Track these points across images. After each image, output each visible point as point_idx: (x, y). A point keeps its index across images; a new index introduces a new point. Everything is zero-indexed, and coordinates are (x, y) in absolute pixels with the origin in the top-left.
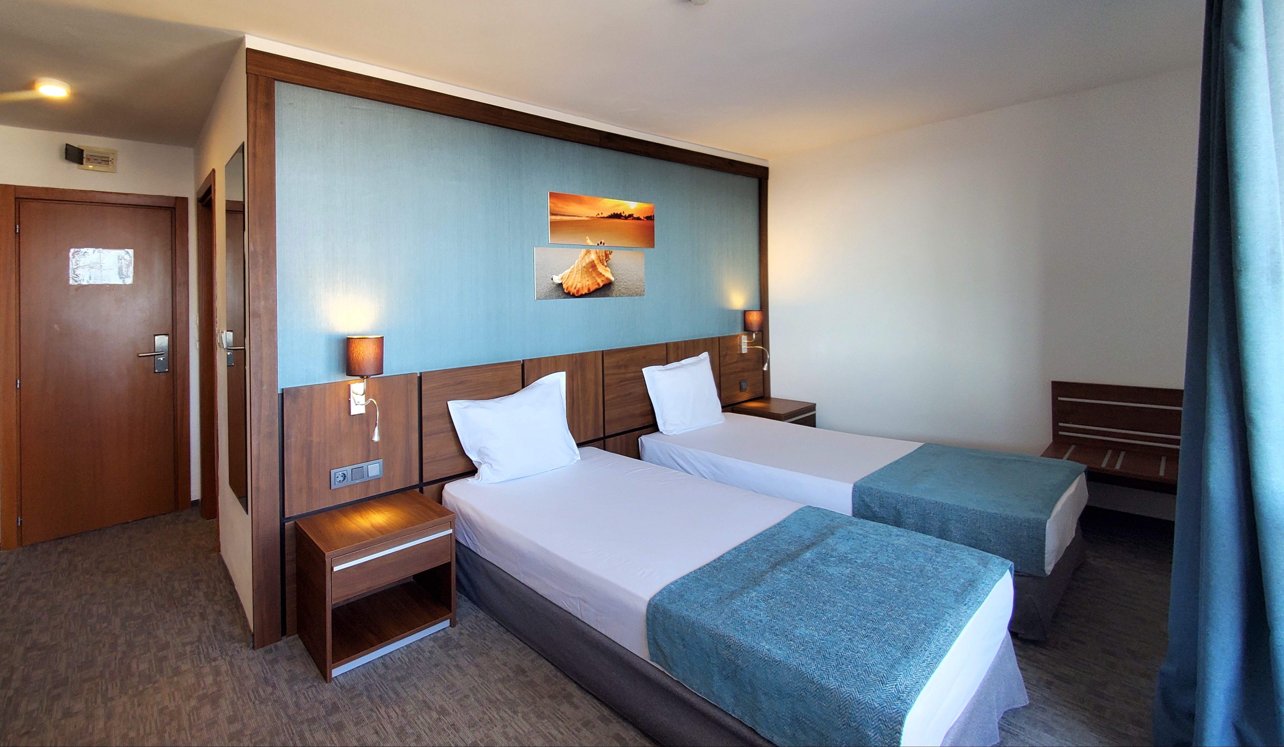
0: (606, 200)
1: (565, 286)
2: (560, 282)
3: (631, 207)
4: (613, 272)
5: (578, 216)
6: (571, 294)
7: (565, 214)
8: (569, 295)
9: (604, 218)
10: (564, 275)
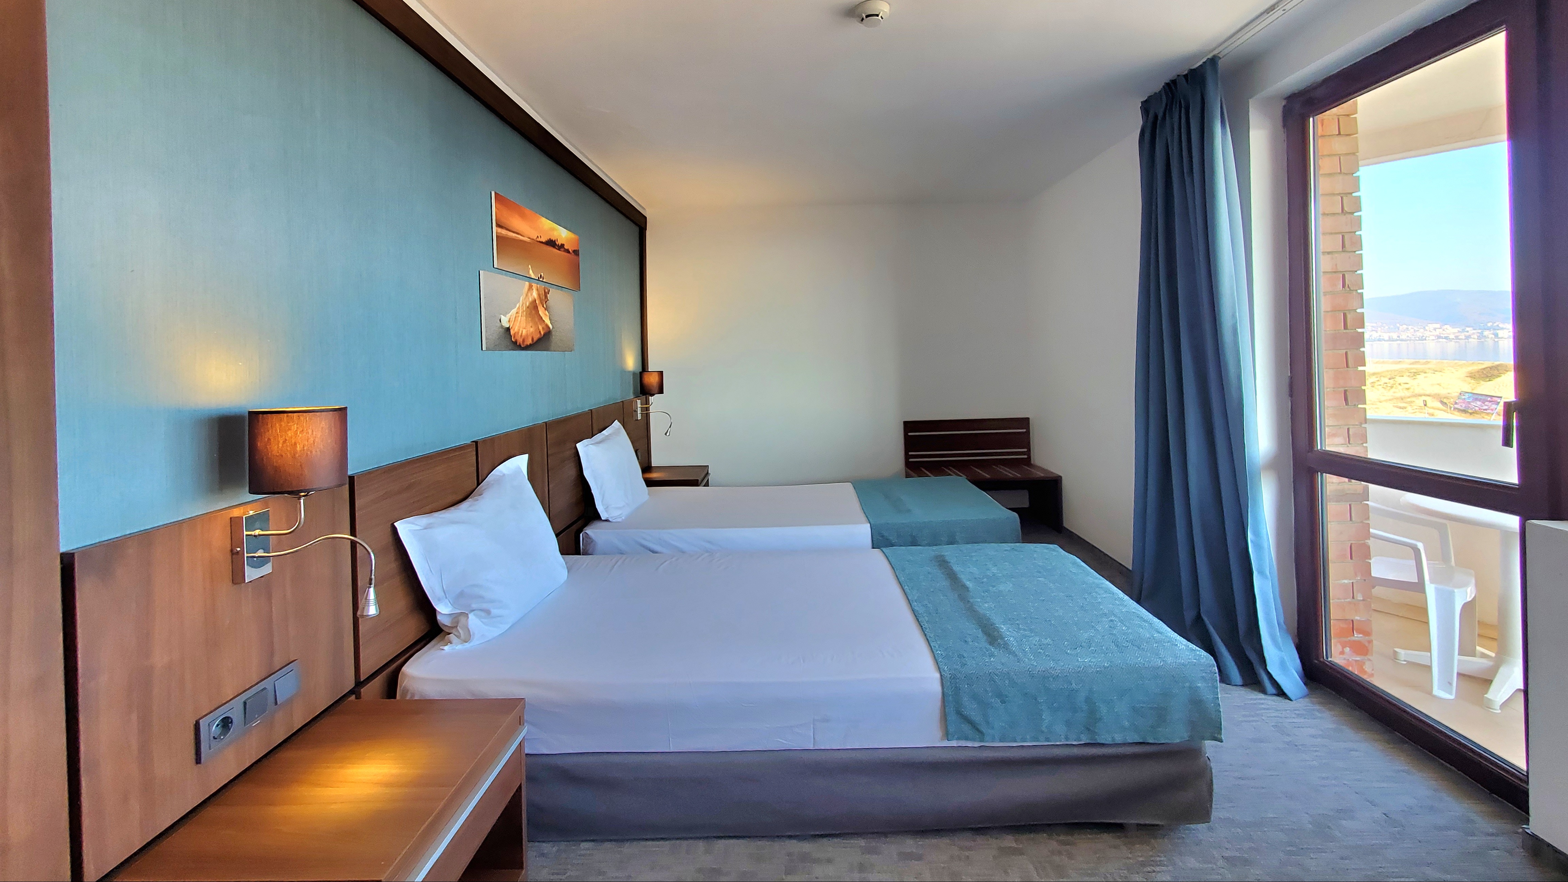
0: (544, 219)
1: (512, 332)
2: (508, 326)
3: (563, 235)
4: (551, 318)
5: (521, 235)
6: (518, 344)
7: (510, 229)
8: (517, 346)
9: (542, 242)
10: (511, 316)
